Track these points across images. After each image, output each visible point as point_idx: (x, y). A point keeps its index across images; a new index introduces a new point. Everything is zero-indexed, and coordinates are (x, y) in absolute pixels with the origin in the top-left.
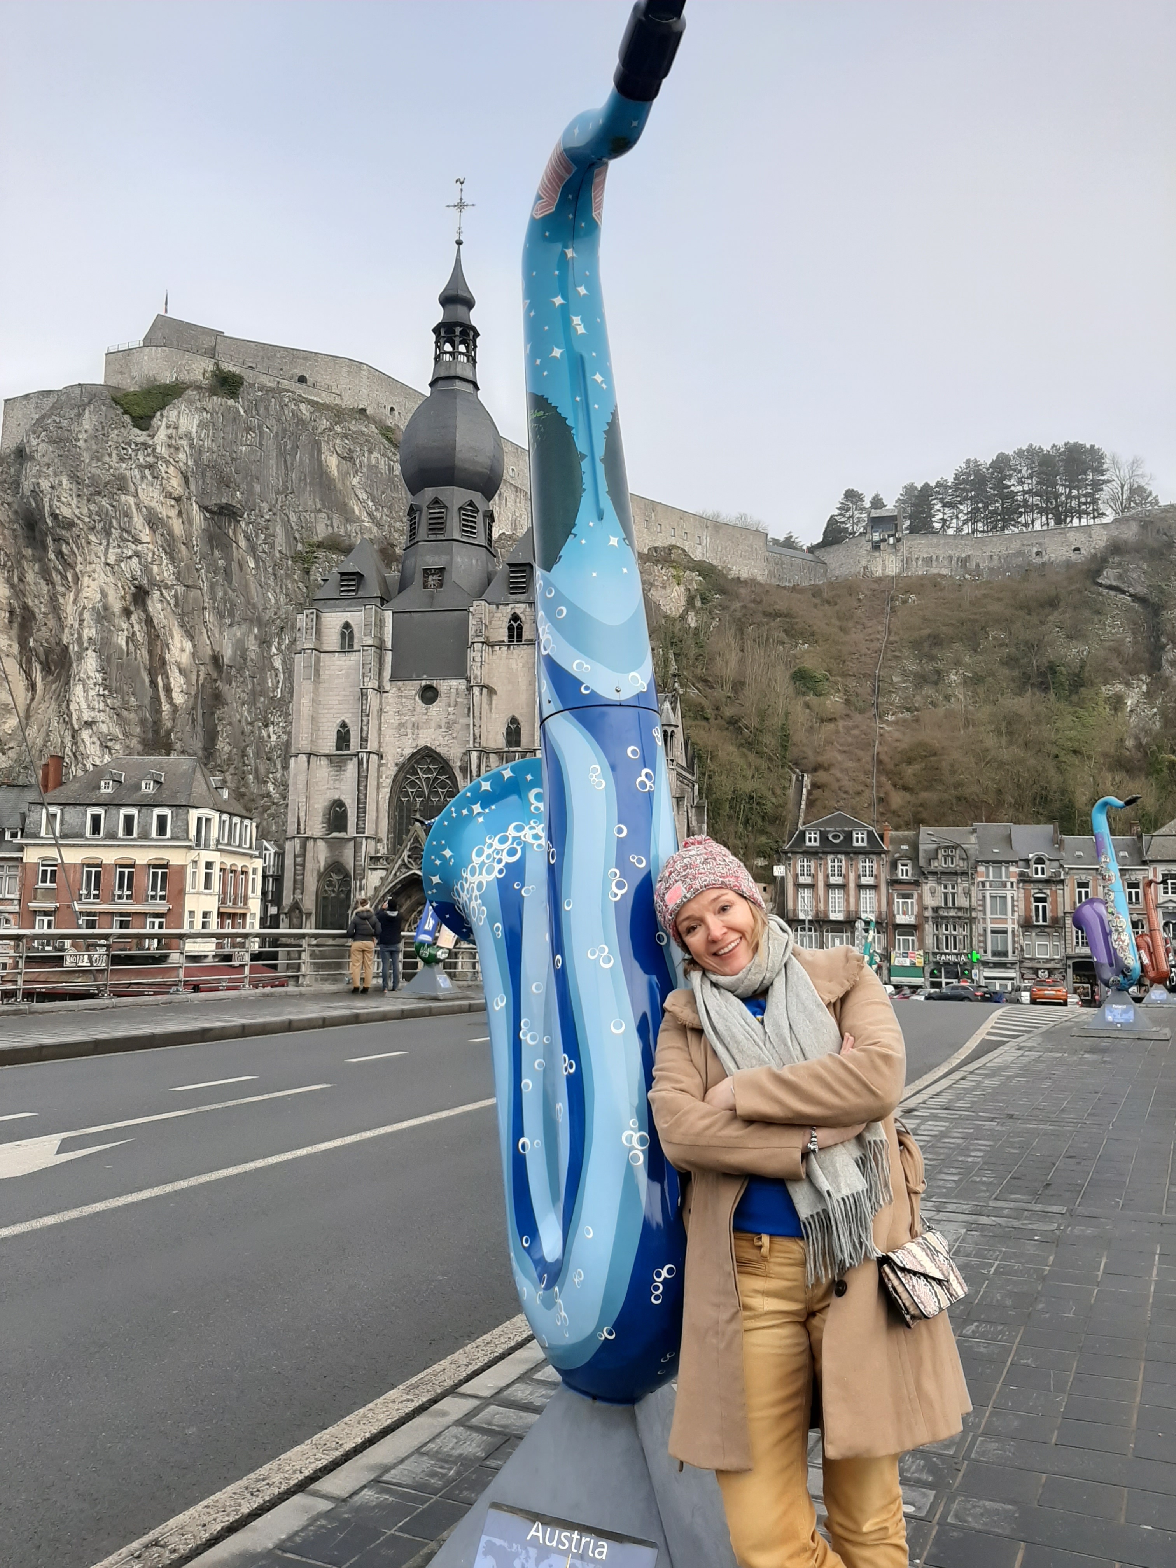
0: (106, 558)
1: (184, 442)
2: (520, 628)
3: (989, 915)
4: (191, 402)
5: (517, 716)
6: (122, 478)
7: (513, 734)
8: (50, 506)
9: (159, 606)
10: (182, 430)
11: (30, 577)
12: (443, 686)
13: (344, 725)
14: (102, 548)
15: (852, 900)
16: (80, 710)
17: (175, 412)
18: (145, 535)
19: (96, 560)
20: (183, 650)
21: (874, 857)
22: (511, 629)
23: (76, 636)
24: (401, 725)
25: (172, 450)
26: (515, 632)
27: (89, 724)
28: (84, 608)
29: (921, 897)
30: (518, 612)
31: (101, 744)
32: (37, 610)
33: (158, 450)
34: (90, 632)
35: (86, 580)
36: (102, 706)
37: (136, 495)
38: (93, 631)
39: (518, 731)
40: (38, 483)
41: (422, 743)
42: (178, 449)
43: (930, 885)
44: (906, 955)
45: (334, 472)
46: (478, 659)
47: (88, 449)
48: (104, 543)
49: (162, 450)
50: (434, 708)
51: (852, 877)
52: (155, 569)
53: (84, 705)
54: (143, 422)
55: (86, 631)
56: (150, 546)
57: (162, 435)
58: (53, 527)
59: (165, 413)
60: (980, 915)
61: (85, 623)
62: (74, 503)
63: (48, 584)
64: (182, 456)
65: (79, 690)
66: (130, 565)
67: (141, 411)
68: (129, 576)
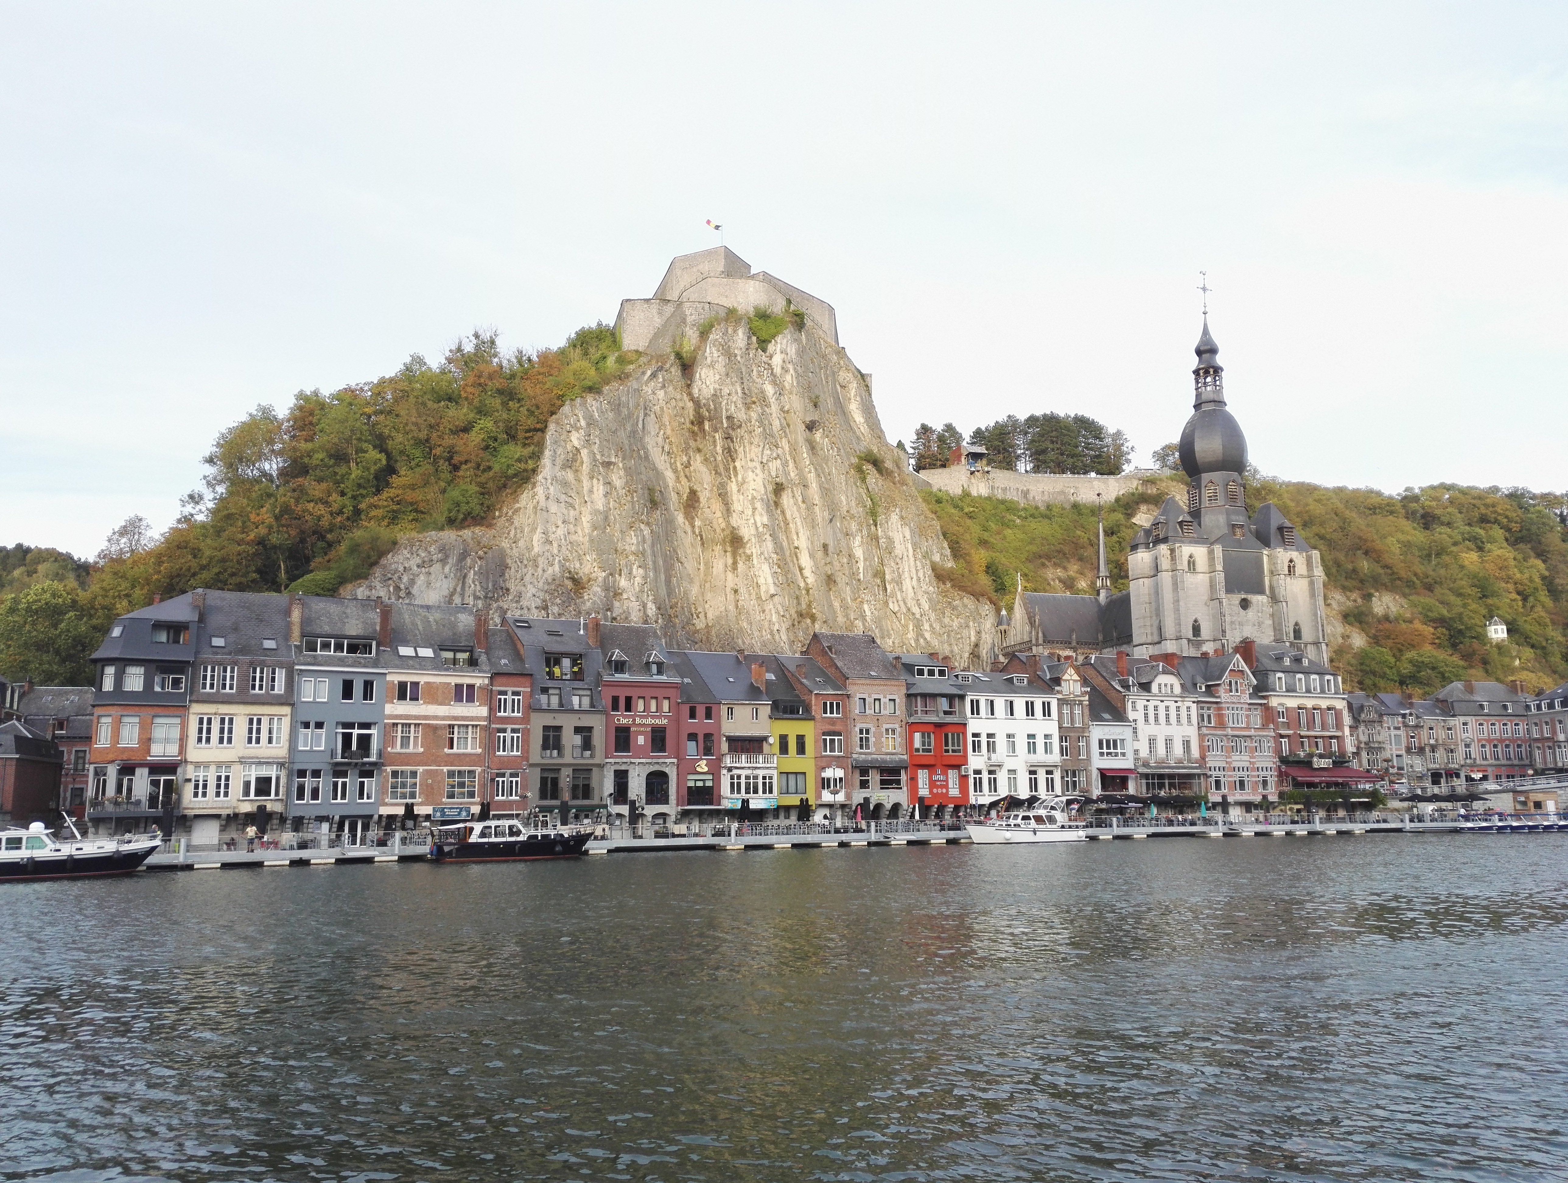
0: (762, 458)
1: (791, 367)
4: (788, 334)
5: (1299, 622)
6: (762, 392)
7: (1297, 632)
8: (727, 410)
10: (788, 354)
11: (695, 465)
12: (1254, 599)
13: (1196, 621)
14: (760, 449)
17: (783, 341)
22: (1288, 567)
23: (751, 522)
25: (784, 372)
26: (1292, 569)
28: (754, 498)
30: (1292, 557)
32: (702, 495)
33: (775, 370)
34: (762, 519)
35: (749, 475)
38: (765, 520)
39: (1300, 630)
40: (720, 390)
41: (1244, 636)
42: (787, 371)
45: (841, 399)
46: (1280, 585)
48: (761, 446)
52: (787, 469)
53: (770, 580)
54: (765, 345)
55: (758, 518)
56: (783, 450)
57: (777, 358)
58: (726, 428)
59: (778, 339)
61: (757, 512)
62: (743, 409)
63: (712, 475)
64: (789, 377)
65: (765, 567)
66: (775, 466)
67: (764, 336)
68: (774, 474)
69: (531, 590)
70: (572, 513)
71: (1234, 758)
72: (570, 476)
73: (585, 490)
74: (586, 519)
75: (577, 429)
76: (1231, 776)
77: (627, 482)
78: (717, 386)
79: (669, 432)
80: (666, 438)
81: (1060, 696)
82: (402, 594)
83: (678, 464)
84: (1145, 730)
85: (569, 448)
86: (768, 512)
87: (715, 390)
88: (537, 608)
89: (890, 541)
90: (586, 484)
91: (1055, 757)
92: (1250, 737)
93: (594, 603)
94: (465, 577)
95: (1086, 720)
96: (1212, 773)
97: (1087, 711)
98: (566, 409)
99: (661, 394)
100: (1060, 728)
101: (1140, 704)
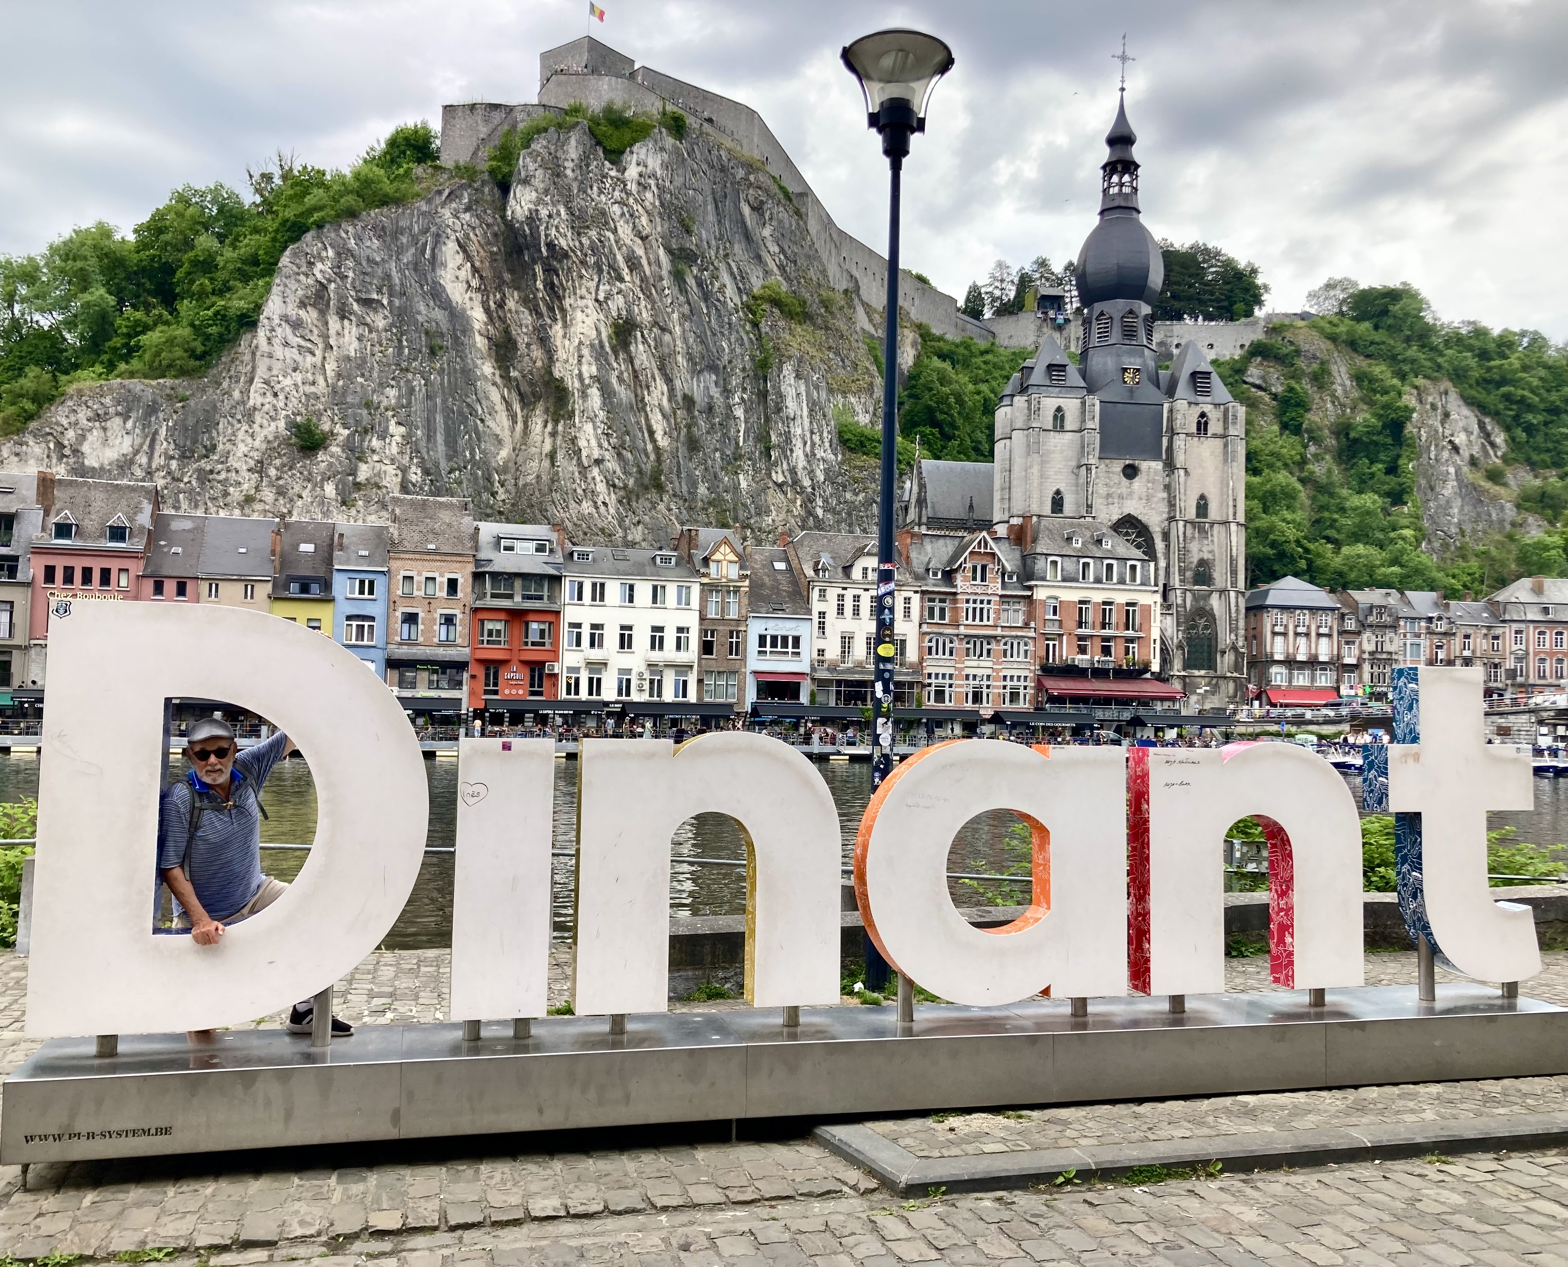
0: (597, 294)
1: (652, 182)
2: (1206, 423)
3: (1408, 658)
4: (656, 141)
5: (1206, 494)
6: (603, 213)
7: (1202, 507)
8: (547, 236)
9: (641, 347)
10: (650, 167)
11: (511, 304)
12: (1144, 465)
13: (1058, 492)
14: (594, 283)
15: (1313, 646)
16: (589, 447)
17: (644, 150)
18: (625, 273)
19: (588, 296)
20: (663, 394)
21: (1329, 612)
22: (1199, 423)
23: (577, 372)
24: (1109, 496)
25: (641, 188)
26: (1202, 426)
27: (598, 462)
28: (581, 343)
29: (1361, 643)
30: (1206, 410)
31: (607, 482)
32: (520, 340)
33: (628, 187)
34: (590, 369)
35: (579, 315)
36: (606, 444)
37: (615, 231)
38: (594, 370)
39: (1206, 505)
40: (537, 211)
41: (1126, 512)
42: (645, 188)
43: (1367, 635)
44: (1351, 687)
45: (749, 223)
46: (1183, 447)
47: (576, 179)
48: (596, 279)
49: (633, 187)
50: (1137, 483)
51: (1313, 627)
52: (636, 308)
53: (594, 443)
54: (615, 156)
55: (585, 368)
56: (631, 285)
57: (632, 172)
58: (547, 257)
59: (635, 148)
60: (1401, 658)
61: (584, 360)
62: (569, 234)
63: (531, 315)
64: (649, 195)
65: (589, 427)
66: (617, 303)
67: (613, 145)
68: (615, 314)
69: (242, 448)
70: (309, 358)
71: (968, 663)
72: (310, 316)
73: (332, 332)
74: (331, 367)
75: (322, 260)
76: (961, 686)
77: (392, 325)
78: (532, 207)
79: (477, 264)
80: (475, 270)
81: (705, 580)
82: (67, 452)
83: (492, 303)
84: (836, 626)
85: (310, 281)
86: (597, 359)
87: (530, 210)
88: (249, 470)
89: (781, 396)
90: (334, 323)
91: (691, 655)
92: (995, 637)
93: (331, 464)
94: (156, 433)
95: (744, 612)
96: (933, 681)
97: (745, 601)
98: (309, 237)
99: (467, 217)
100: (702, 619)
101: (832, 593)
